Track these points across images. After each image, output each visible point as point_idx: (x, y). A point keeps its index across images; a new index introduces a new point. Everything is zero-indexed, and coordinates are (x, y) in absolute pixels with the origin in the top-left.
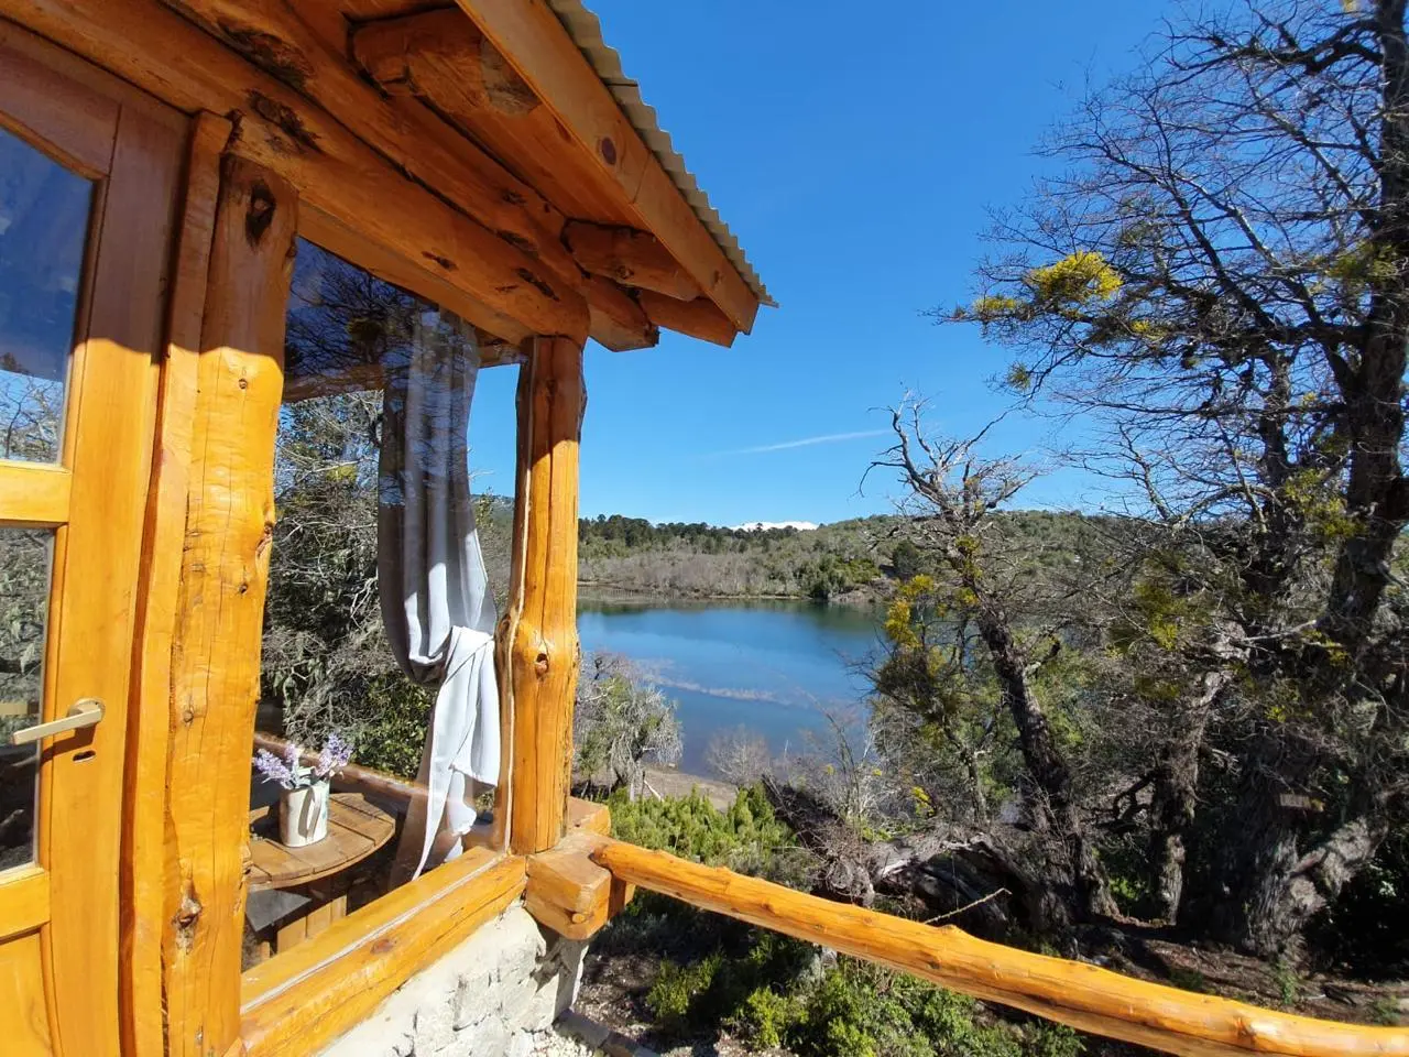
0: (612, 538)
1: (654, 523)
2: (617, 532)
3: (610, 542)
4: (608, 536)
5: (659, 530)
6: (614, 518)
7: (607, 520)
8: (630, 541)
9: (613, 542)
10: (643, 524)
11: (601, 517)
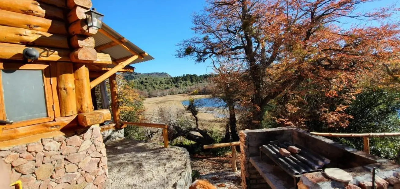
0: (187, 81)
1: (198, 75)
2: (188, 79)
3: (186, 82)
4: (186, 80)
5: (200, 77)
6: (187, 75)
7: (185, 76)
8: (192, 81)
9: (187, 82)
10: (195, 76)
11: (184, 75)
